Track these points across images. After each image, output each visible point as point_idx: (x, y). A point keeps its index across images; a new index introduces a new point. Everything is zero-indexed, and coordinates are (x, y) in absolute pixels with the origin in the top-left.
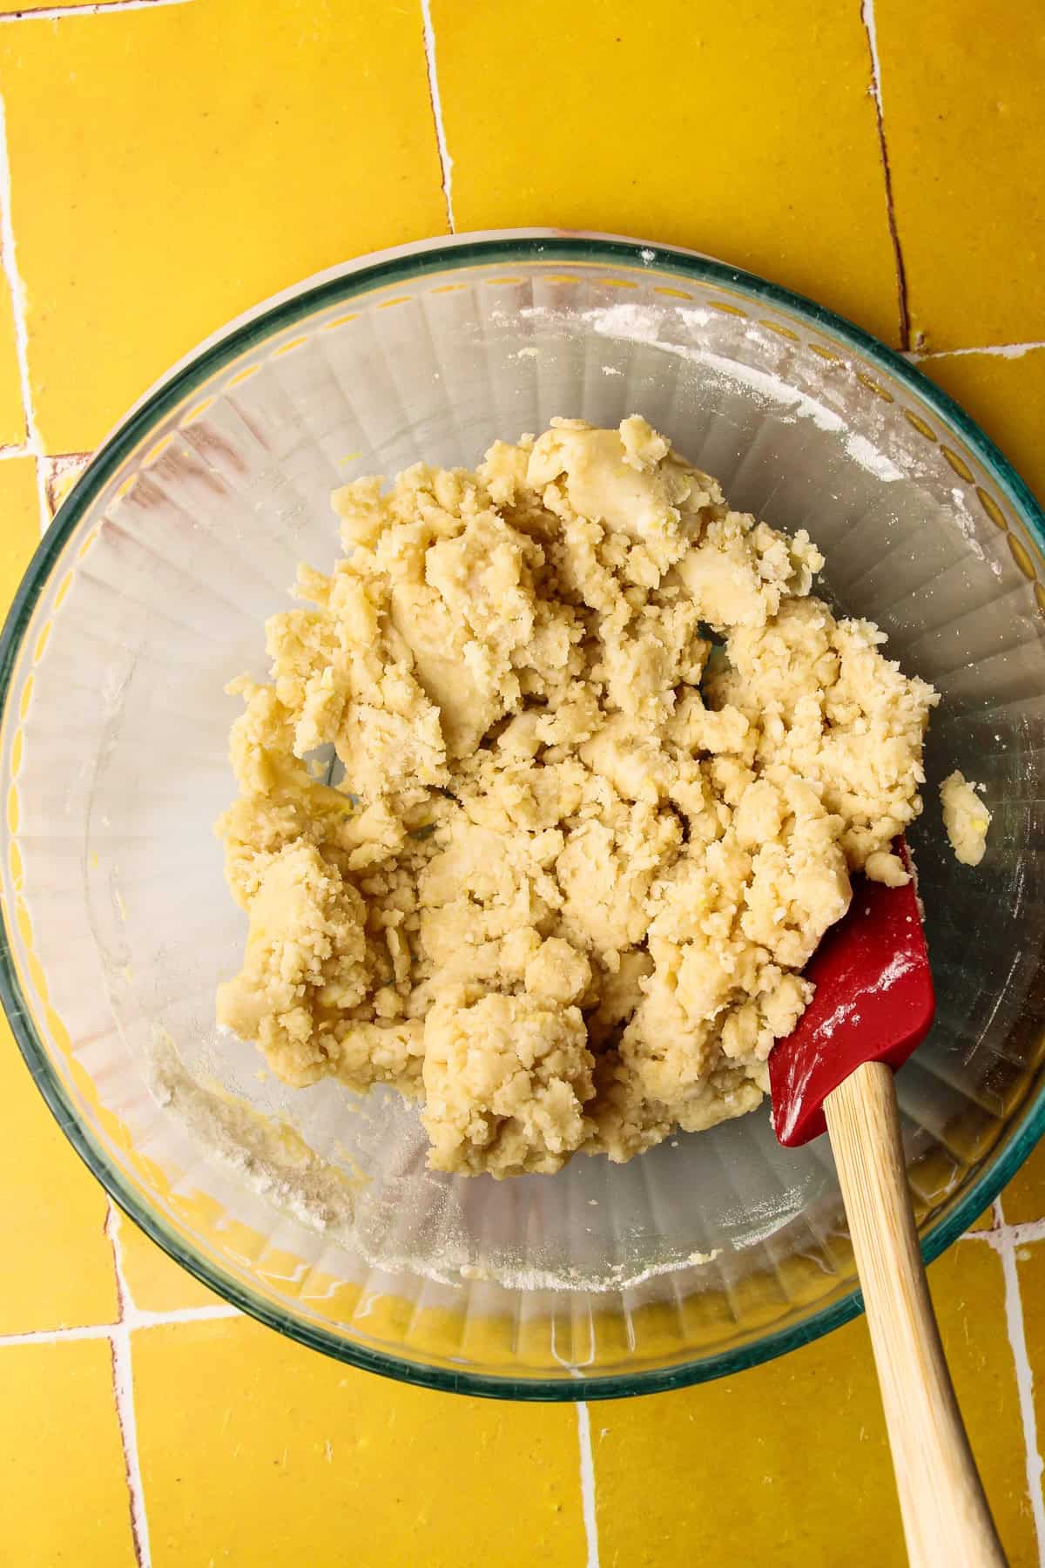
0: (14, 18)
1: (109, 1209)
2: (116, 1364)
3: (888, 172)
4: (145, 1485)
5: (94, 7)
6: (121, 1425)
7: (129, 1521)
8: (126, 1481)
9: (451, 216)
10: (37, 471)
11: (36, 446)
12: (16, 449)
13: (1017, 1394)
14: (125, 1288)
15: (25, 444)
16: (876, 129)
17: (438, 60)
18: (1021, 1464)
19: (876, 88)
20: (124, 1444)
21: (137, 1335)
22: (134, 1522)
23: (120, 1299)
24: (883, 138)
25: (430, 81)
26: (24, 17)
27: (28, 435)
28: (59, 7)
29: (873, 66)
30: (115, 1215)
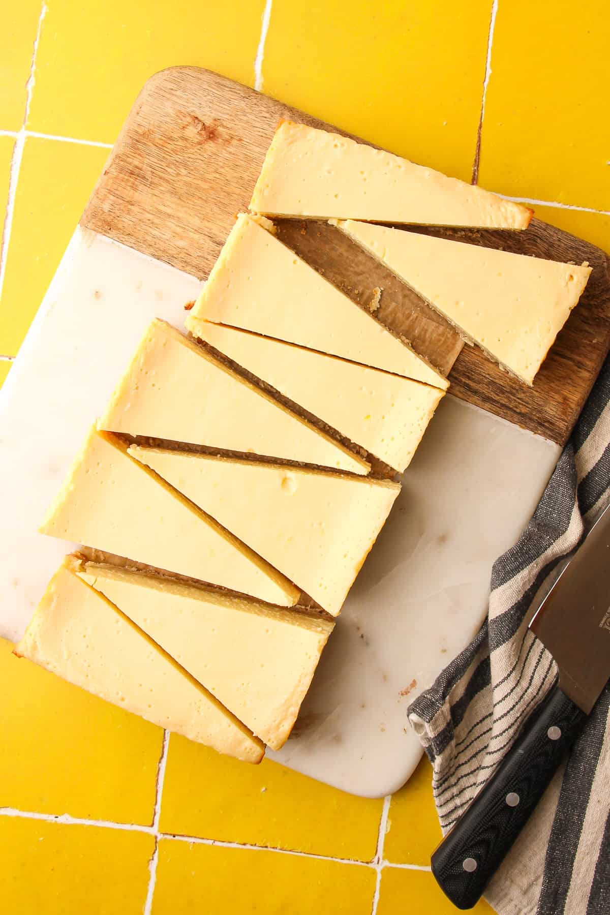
0: (172, 837)
5: (213, 841)
17: (377, 909)
26: (177, 838)
28: (195, 837)
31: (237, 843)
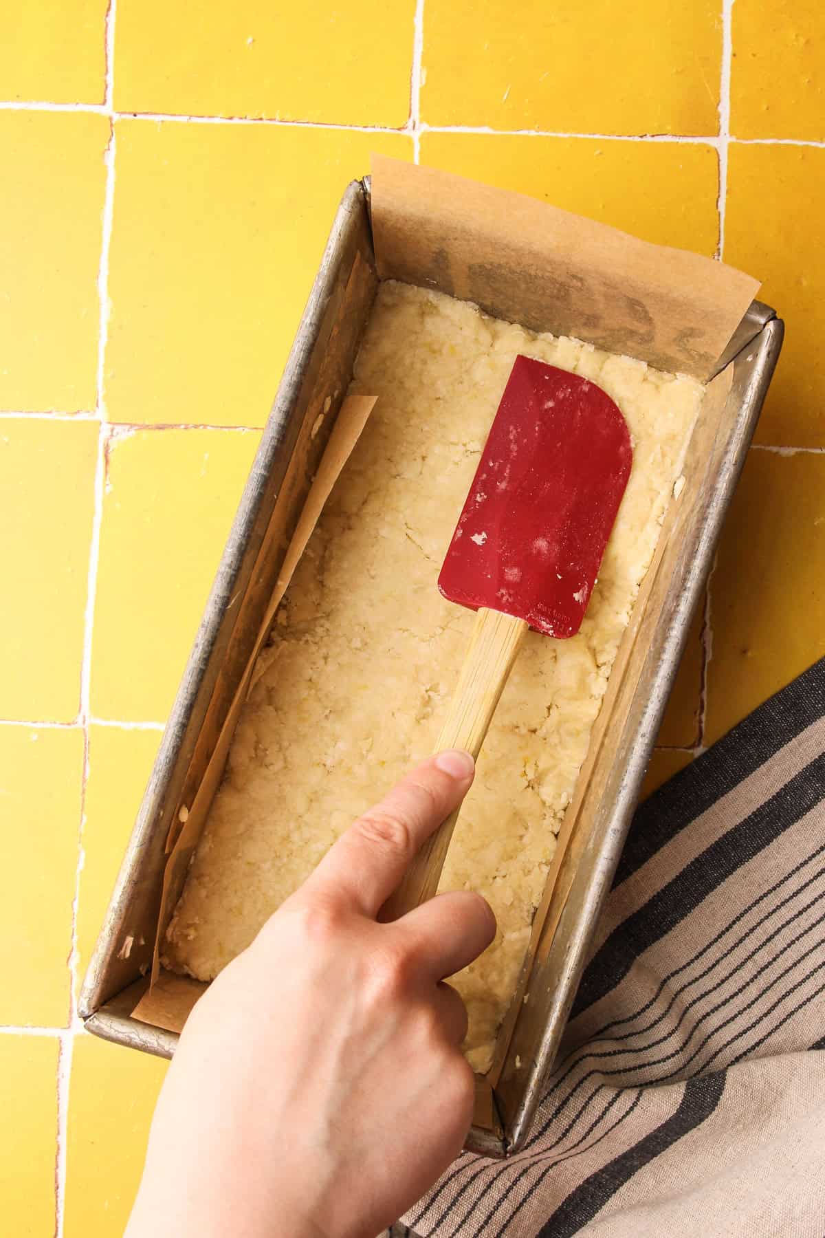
0: (132, 117)
1: (72, 950)
2: (61, 1057)
4: (69, 1144)
6: (59, 1099)
7: (54, 1166)
8: (56, 1138)
10: (100, 432)
11: (101, 414)
12: (87, 414)
15: (95, 411)
19: (719, 255)
20: (58, 1112)
21: (79, 1039)
22: (57, 1167)
23: (71, 1012)
26: (139, 117)
27: (97, 406)
28: (163, 114)
29: (719, 239)
30: (76, 955)
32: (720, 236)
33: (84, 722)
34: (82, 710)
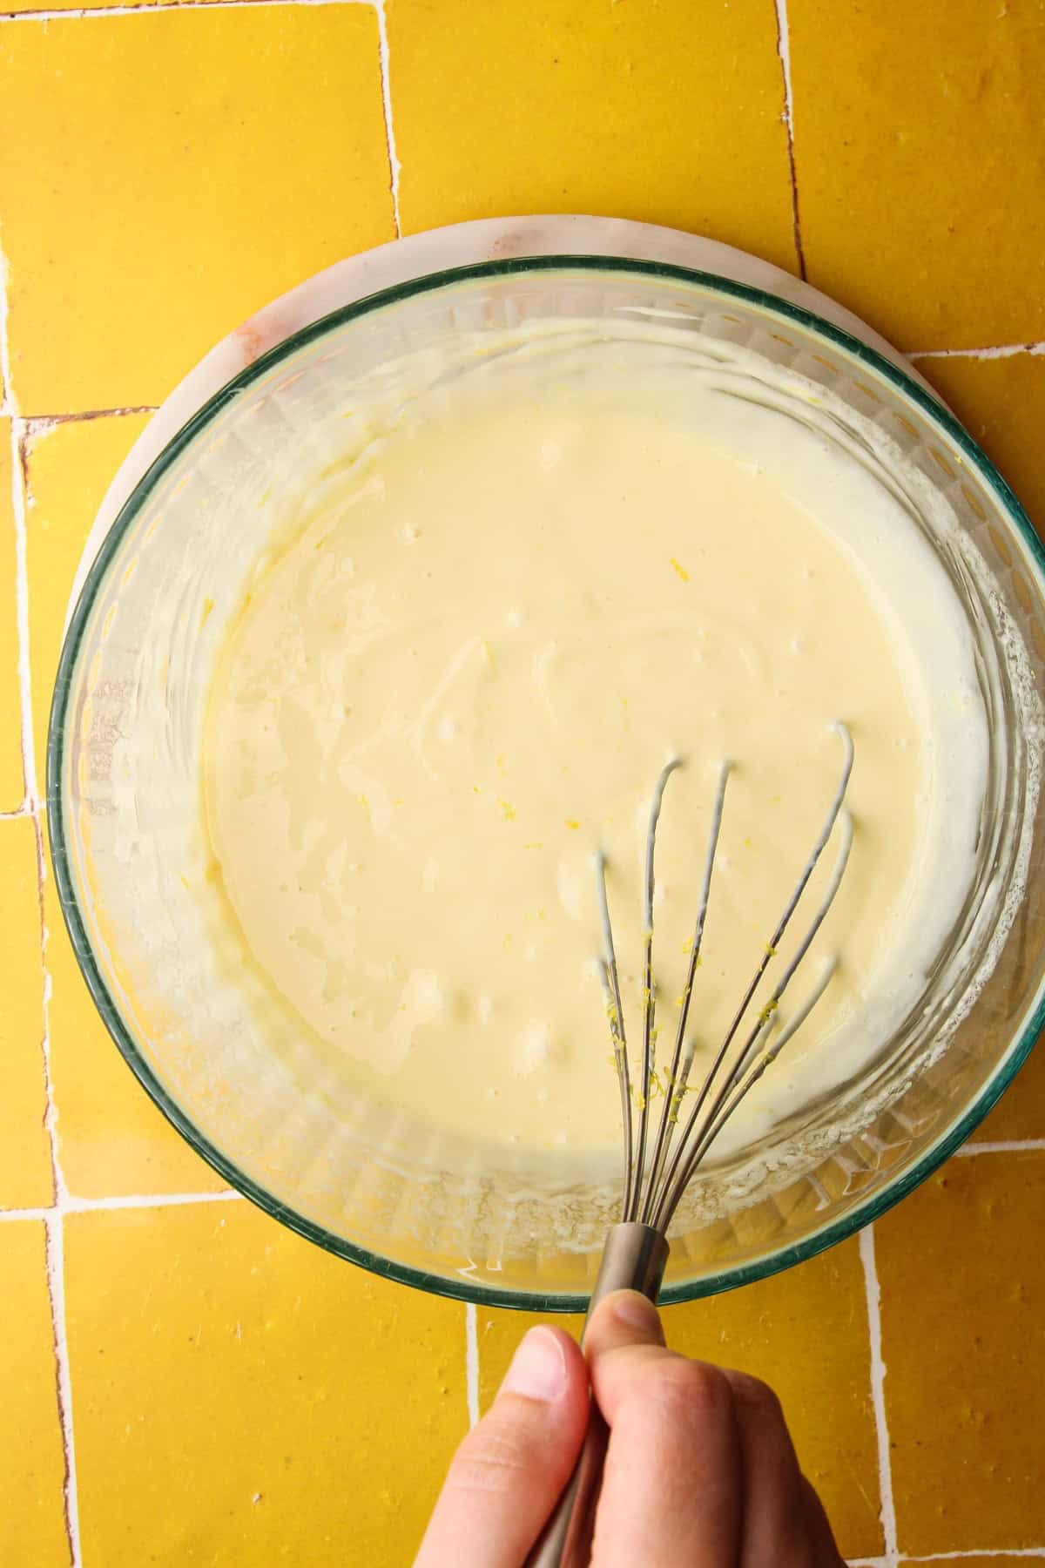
0: (8, 18)
1: (48, 1104)
2: (50, 1245)
3: (795, 191)
4: (71, 1355)
5: (81, 11)
6: (51, 1299)
7: (55, 1388)
8: (54, 1350)
9: (397, 215)
10: (12, 431)
11: (11, 408)
13: (866, 1306)
14: (60, 1175)
15: (2, 405)
16: (787, 152)
17: (392, 74)
18: (866, 1369)
19: (788, 114)
20: (53, 1317)
21: (69, 1219)
22: (59, 1387)
23: (55, 1185)
24: (792, 160)
25: (383, 91)
26: (17, 18)
27: (5, 397)
28: (50, 10)
29: (786, 94)
30: (53, 1109)
31: (125, 7)
32: (786, 89)
33: (32, 809)
34: (28, 795)
